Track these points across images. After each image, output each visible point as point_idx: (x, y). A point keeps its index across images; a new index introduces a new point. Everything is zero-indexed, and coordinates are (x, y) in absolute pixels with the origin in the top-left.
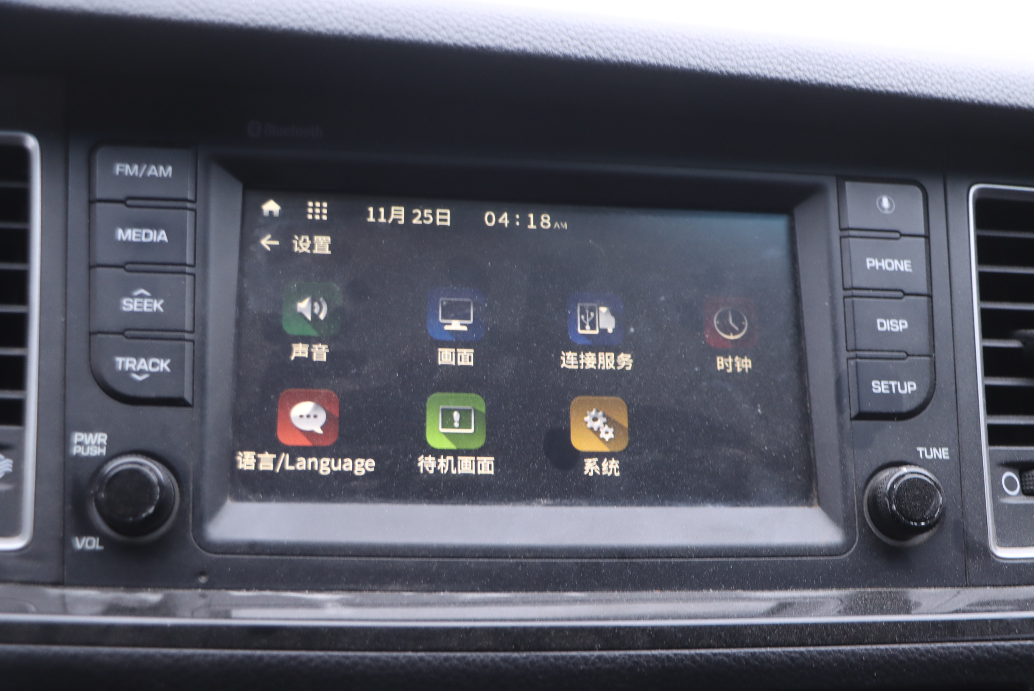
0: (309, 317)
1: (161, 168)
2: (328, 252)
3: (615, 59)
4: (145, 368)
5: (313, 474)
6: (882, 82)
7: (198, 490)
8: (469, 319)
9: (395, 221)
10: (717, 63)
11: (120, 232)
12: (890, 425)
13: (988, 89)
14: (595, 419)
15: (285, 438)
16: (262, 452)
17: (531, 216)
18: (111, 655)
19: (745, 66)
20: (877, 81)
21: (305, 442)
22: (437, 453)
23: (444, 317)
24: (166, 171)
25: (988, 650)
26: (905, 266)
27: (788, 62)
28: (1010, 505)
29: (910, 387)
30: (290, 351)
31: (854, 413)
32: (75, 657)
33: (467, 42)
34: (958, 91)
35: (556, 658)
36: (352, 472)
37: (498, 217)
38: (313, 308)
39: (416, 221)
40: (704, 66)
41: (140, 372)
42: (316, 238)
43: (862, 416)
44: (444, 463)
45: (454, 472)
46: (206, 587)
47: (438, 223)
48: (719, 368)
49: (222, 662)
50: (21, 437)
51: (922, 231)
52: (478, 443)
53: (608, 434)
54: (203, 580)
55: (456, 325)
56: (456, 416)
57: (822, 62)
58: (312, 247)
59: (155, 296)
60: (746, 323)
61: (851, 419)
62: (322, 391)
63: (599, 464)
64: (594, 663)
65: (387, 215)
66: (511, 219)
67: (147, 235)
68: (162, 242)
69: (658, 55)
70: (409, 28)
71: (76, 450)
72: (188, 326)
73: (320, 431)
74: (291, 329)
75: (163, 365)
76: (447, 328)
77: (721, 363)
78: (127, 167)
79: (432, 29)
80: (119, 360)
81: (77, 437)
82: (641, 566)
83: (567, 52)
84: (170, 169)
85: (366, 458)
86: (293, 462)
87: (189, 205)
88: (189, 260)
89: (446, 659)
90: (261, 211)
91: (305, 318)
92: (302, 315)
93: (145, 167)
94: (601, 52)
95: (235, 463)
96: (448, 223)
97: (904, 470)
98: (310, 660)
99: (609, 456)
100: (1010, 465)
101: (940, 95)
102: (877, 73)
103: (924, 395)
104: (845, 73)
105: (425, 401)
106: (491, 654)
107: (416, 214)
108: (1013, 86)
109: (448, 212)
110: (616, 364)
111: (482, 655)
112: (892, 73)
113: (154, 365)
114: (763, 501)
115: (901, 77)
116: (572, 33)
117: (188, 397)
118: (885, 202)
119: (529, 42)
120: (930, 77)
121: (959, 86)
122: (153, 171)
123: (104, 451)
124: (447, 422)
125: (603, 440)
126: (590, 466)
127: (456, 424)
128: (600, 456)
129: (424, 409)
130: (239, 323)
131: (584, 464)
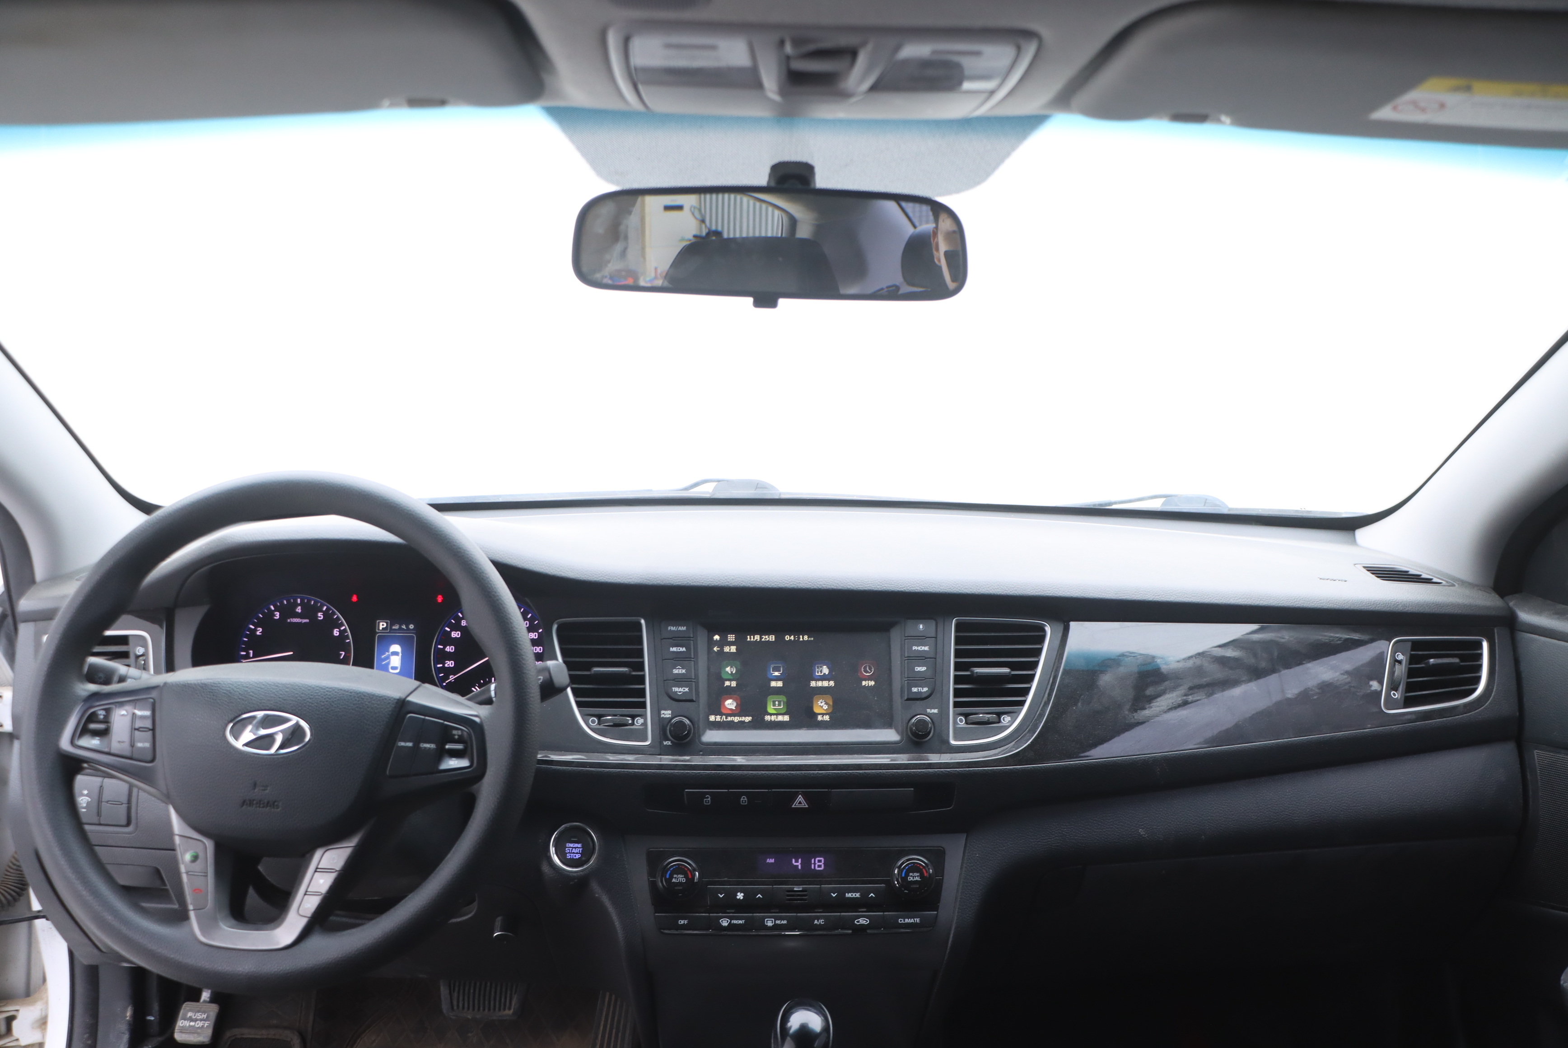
0: (730, 673)
1: (682, 627)
2: (735, 651)
3: (823, 588)
4: (681, 690)
5: (733, 721)
6: (914, 589)
7: (698, 727)
8: (780, 671)
9: (756, 640)
10: (857, 587)
11: (671, 648)
12: (918, 702)
13: (952, 588)
14: (822, 703)
15: (724, 711)
16: (717, 715)
17: (801, 636)
18: (678, 773)
19: (866, 587)
20: (912, 588)
21: (730, 712)
22: (771, 715)
23: (773, 671)
24: (684, 628)
25: (942, 771)
26: (926, 648)
27: (881, 584)
28: (960, 727)
29: (925, 689)
30: (724, 684)
31: (906, 698)
32: (668, 773)
33: (775, 586)
34: (941, 589)
35: (805, 773)
36: (744, 721)
37: (790, 637)
38: (731, 670)
39: (763, 640)
40: (852, 588)
41: (680, 692)
42: (731, 647)
43: (908, 699)
44: (773, 718)
45: (776, 720)
46: (702, 755)
47: (770, 640)
48: (863, 685)
49: (708, 774)
50: (646, 712)
51: (933, 635)
52: (784, 711)
53: (826, 707)
54: (701, 753)
55: (777, 674)
56: (777, 703)
57: (893, 583)
58: (730, 650)
59: (683, 668)
60: (873, 670)
61: (905, 700)
62: (735, 696)
63: (823, 717)
64: (816, 775)
65: (754, 638)
66: (794, 637)
67: (679, 649)
68: (684, 651)
69: (838, 585)
70: (758, 583)
71: (662, 716)
72: (693, 678)
73: (735, 709)
74: (724, 676)
75: (687, 690)
76: (773, 675)
77: (864, 683)
78: (672, 627)
79: (765, 583)
80: (674, 688)
81: (662, 712)
82: (833, 747)
83: (808, 587)
84: (685, 627)
85: (749, 716)
86: (726, 718)
87: (692, 639)
88: (693, 657)
89: (772, 773)
90: (713, 639)
91: (728, 673)
92: (727, 672)
93: (677, 627)
94: (818, 586)
95: (709, 719)
96: (774, 640)
97: (918, 716)
98: (734, 773)
99: (826, 714)
100: (961, 714)
101: (934, 592)
102: (912, 586)
103: (930, 692)
104: (901, 587)
105: (767, 698)
106: (786, 772)
107: (763, 638)
108: (962, 586)
109: (774, 636)
110: (829, 685)
111: (783, 772)
112: (917, 585)
113: (684, 690)
114: (876, 728)
115: (921, 586)
116: (809, 580)
117: (694, 699)
118: (921, 626)
119: (795, 585)
120: (931, 585)
121: (941, 588)
122: (680, 628)
123: (670, 716)
124: (774, 705)
125: (824, 709)
126: (820, 718)
127: (777, 705)
128: (823, 714)
129: (767, 701)
130: (708, 675)
131: (817, 717)
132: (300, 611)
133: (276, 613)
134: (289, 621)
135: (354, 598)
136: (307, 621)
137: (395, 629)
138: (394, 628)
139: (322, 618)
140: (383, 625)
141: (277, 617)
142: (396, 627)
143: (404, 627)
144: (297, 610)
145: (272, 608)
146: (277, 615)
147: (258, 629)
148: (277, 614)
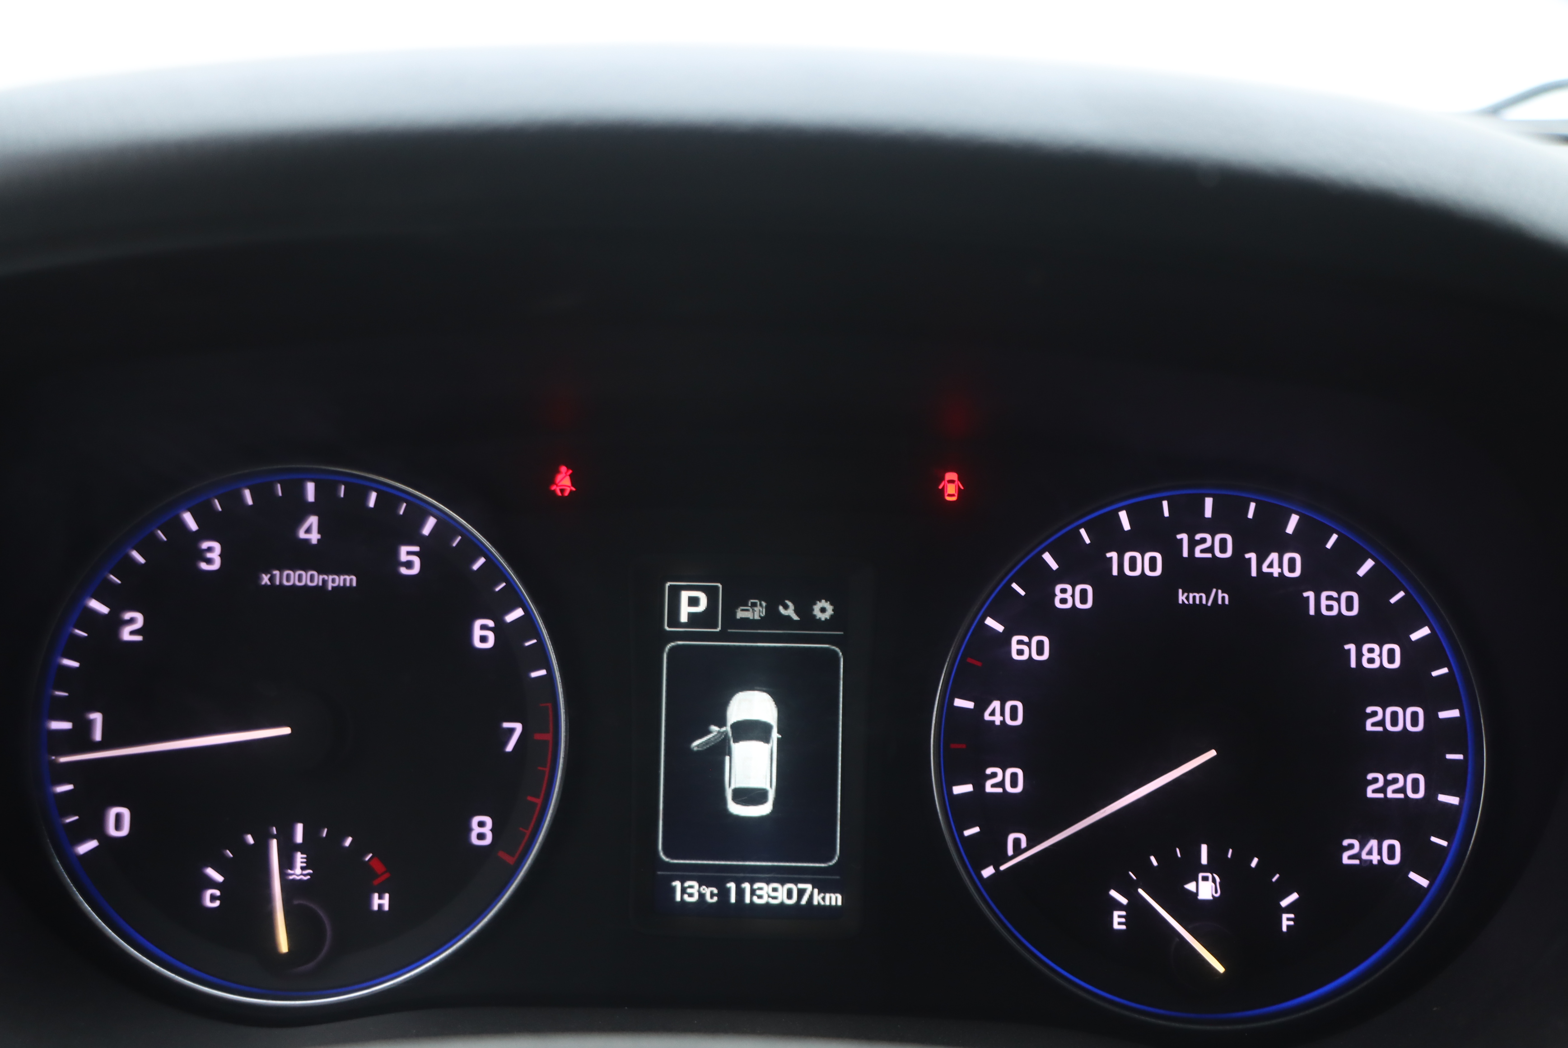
132: (314, 537)
133: (205, 545)
134: (265, 579)
135: (564, 482)
136: (350, 580)
137: (746, 622)
138: (740, 614)
139: (416, 570)
140: (694, 602)
141: (209, 561)
142: (754, 612)
143: (790, 611)
144: (302, 535)
145: (190, 521)
146: (214, 550)
147: (128, 616)
148: (210, 549)
